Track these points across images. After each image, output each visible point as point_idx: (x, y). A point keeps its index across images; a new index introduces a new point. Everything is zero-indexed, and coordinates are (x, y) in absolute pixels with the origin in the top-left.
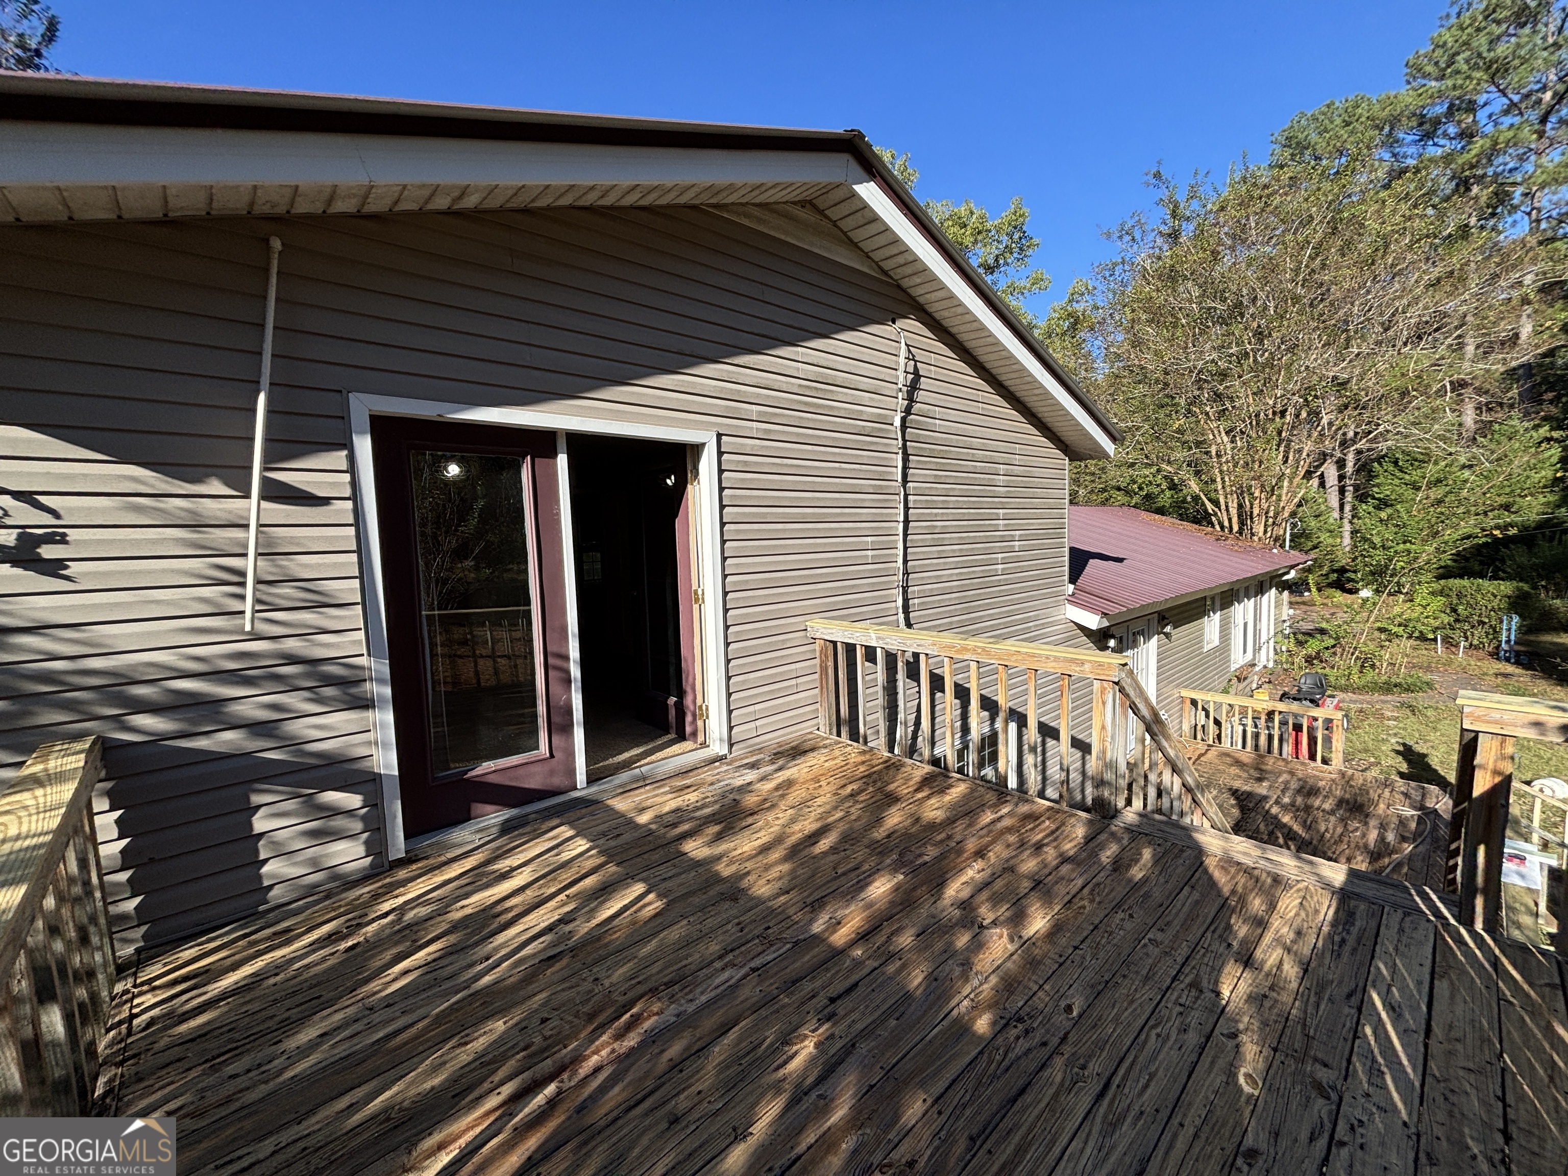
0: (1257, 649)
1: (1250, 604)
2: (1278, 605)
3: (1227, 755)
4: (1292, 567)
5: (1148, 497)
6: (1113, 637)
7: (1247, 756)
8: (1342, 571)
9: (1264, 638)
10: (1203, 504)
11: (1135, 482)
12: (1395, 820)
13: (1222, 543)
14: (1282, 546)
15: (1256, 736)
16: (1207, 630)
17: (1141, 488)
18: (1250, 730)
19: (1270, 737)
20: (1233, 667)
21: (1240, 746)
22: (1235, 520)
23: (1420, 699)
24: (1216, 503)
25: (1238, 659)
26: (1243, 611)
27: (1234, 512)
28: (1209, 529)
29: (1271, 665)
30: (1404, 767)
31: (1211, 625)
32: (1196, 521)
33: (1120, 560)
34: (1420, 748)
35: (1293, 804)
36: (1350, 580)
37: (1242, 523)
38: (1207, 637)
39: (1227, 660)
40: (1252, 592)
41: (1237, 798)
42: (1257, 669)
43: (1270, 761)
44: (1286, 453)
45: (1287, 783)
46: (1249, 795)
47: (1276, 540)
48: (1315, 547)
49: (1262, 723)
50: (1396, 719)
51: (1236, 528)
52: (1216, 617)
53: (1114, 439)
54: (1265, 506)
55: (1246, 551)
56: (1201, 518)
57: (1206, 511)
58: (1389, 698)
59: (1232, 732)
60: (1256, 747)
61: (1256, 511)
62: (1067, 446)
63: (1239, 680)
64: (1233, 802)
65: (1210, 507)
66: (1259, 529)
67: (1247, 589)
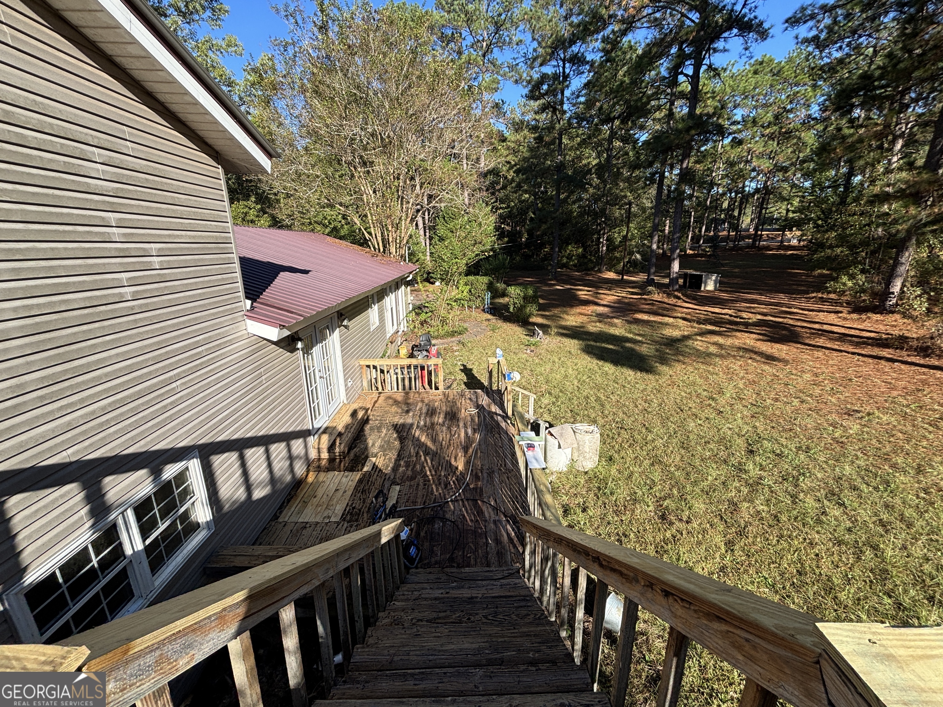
0: (399, 324)
1: (392, 296)
2: (406, 295)
3: (390, 398)
4: (411, 273)
5: (335, 229)
6: (300, 340)
7: (399, 397)
8: (429, 273)
9: (401, 318)
10: (363, 234)
11: (326, 219)
12: (469, 418)
13: (375, 259)
14: (405, 260)
15: (403, 379)
16: (371, 317)
17: (330, 223)
18: (400, 376)
19: (410, 379)
20: (388, 335)
21: (396, 390)
22: (381, 244)
23: (464, 338)
24: (370, 234)
25: (390, 330)
26: (389, 300)
27: (380, 239)
28: (368, 249)
29: (406, 329)
30: (465, 379)
31: (373, 312)
32: (361, 245)
33: (306, 272)
34: (469, 366)
35: (425, 426)
36: (432, 278)
37: (384, 247)
38: (371, 322)
39: (384, 332)
40: (393, 289)
41: (397, 432)
42: (400, 333)
43: (411, 395)
44: (402, 204)
45: (421, 409)
46: (403, 425)
47: (402, 257)
48: (417, 261)
49: (405, 372)
50: (458, 351)
51: (382, 250)
52: (375, 307)
53: (270, 155)
54: (395, 236)
55: (388, 264)
56: (364, 243)
57: (365, 239)
58: (454, 339)
59: (391, 378)
60: (404, 389)
61: (391, 239)
62: (217, 152)
63: (391, 343)
64: (395, 435)
65: (367, 235)
66: (393, 250)
67: (390, 287)
